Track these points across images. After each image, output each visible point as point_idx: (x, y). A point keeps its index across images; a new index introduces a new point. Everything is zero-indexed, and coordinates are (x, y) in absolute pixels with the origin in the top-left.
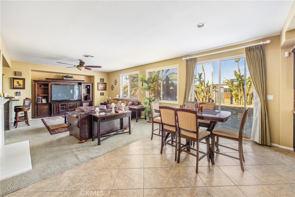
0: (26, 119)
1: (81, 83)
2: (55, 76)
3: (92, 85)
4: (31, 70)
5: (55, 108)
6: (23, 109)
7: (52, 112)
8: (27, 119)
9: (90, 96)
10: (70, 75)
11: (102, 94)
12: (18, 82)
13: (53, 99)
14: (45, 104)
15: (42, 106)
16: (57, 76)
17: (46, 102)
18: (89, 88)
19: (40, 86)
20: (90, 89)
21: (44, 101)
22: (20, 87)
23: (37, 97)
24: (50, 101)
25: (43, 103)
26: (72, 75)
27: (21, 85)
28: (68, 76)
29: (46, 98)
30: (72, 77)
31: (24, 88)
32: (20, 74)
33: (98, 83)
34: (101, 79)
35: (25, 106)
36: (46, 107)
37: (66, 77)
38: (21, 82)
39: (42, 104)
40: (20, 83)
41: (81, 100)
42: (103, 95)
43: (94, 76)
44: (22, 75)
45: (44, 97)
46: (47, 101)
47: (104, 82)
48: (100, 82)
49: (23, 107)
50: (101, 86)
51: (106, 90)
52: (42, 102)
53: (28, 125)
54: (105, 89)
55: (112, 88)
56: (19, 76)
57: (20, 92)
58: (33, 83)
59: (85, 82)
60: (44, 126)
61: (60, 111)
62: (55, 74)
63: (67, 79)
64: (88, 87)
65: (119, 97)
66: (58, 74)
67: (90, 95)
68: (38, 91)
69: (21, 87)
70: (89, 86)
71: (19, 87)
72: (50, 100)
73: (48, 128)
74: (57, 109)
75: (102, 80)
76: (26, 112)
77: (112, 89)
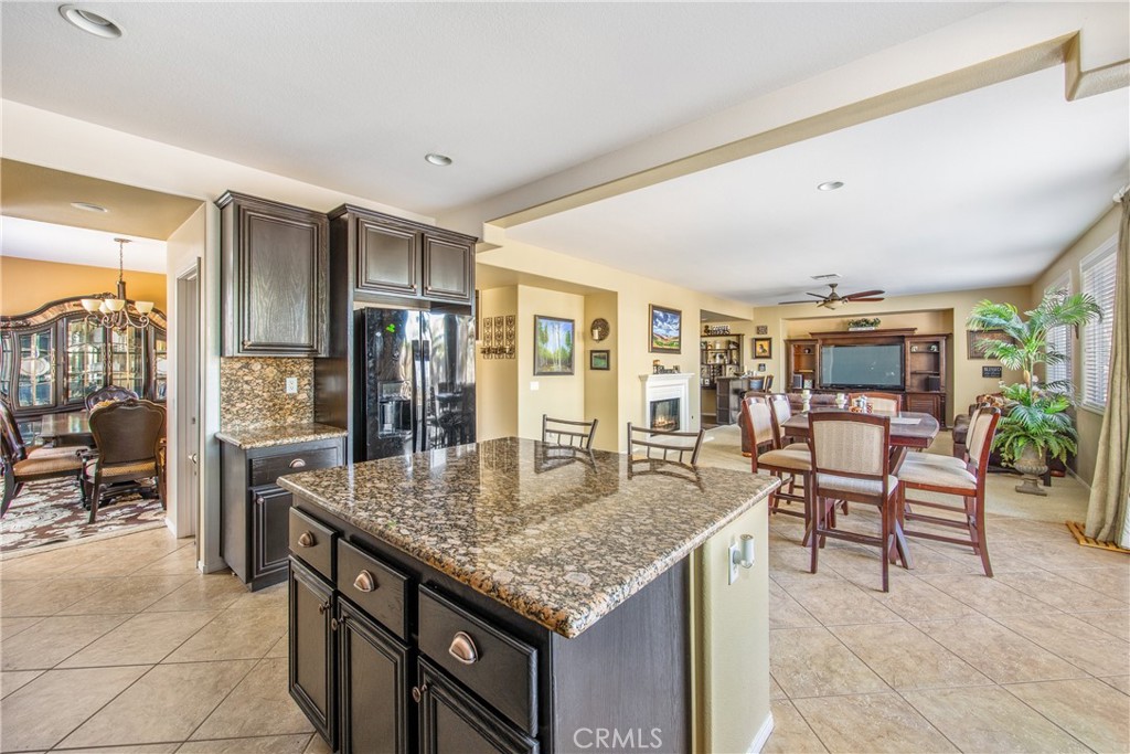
1: (904, 336)
2: (838, 324)
4: (783, 319)
9: (940, 379)
10: (871, 319)
11: (991, 374)
12: (761, 346)
16: (844, 323)
18: (935, 351)
19: (804, 351)
20: (939, 354)
23: (793, 375)
24: (817, 386)
26: (875, 317)
27: (766, 351)
28: (864, 321)
29: (813, 377)
30: (876, 323)
33: (970, 333)
40: (764, 347)
41: (904, 390)
42: (998, 376)
43: (953, 310)
44: (767, 331)
45: (808, 376)
46: (814, 384)
56: (764, 334)
57: (764, 364)
58: (787, 346)
59: (917, 333)
62: (839, 320)
64: (934, 347)
66: (846, 319)
67: (939, 374)
68: (800, 362)
69: (767, 354)
70: (938, 344)
71: (763, 355)
72: (818, 382)
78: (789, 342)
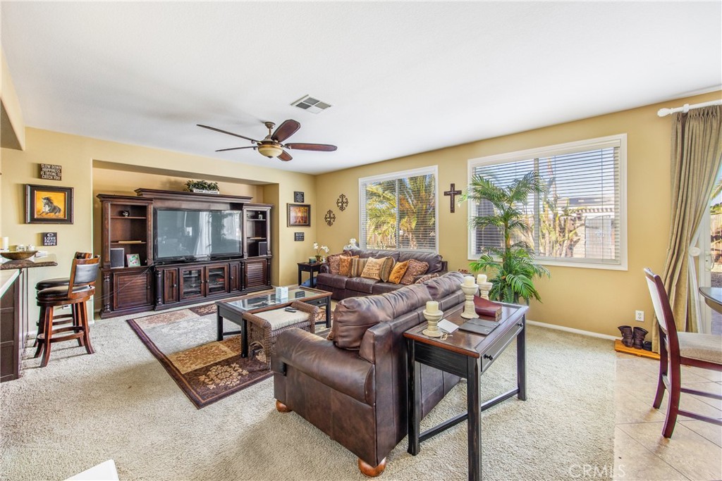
0: (81, 328)
1: (243, 204)
2: (164, 184)
3: (271, 211)
4: (94, 161)
5: (167, 283)
6: (69, 296)
7: (160, 295)
8: (83, 328)
9: (266, 244)
10: (209, 182)
11: (299, 237)
12: (49, 201)
13: (161, 255)
14: (136, 271)
15: (126, 278)
16: (171, 183)
17: (139, 265)
18: (261, 219)
19: (121, 213)
20: (265, 222)
21: (133, 261)
22: (54, 217)
23: (110, 249)
24: (150, 262)
25: (129, 266)
26: (213, 182)
27: (60, 210)
28: (205, 183)
29: (141, 251)
30: (215, 188)
31: (68, 220)
32: (57, 172)
33: (289, 206)
34: (296, 194)
35: (79, 284)
36: (141, 280)
37: (199, 185)
38: (59, 200)
39: (128, 271)
40: (55, 204)
41: (242, 257)
42: (303, 240)
43: (278, 184)
44: (63, 175)
45: (133, 249)
46: (143, 260)
47: (305, 203)
48: (293, 202)
49: (70, 288)
50: (296, 214)
51: (309, 225)
52: (126, 265)
53: (89, 352)
54: (306, 222)
55: (330, 219)
56: (53, 179)
57: (55, 235)
58: (99, 204)
59: (252, 201)
60: (147, 356)
61: (182, 293)
62: (165, 178)
63: (204, 192)
64: (261, 216)
65: (358, 245)
66: (173, 178)
67: (266, 240)
68: (116, 229)
69: (61, 215)
70: (264, 213)
71: (52, 216)
72: (150, 256)
73: (164, 361)
74: (173, 286)
75: (299, 196)
76: (82, 304)
77: (330, 224)
78: (103, 198)
